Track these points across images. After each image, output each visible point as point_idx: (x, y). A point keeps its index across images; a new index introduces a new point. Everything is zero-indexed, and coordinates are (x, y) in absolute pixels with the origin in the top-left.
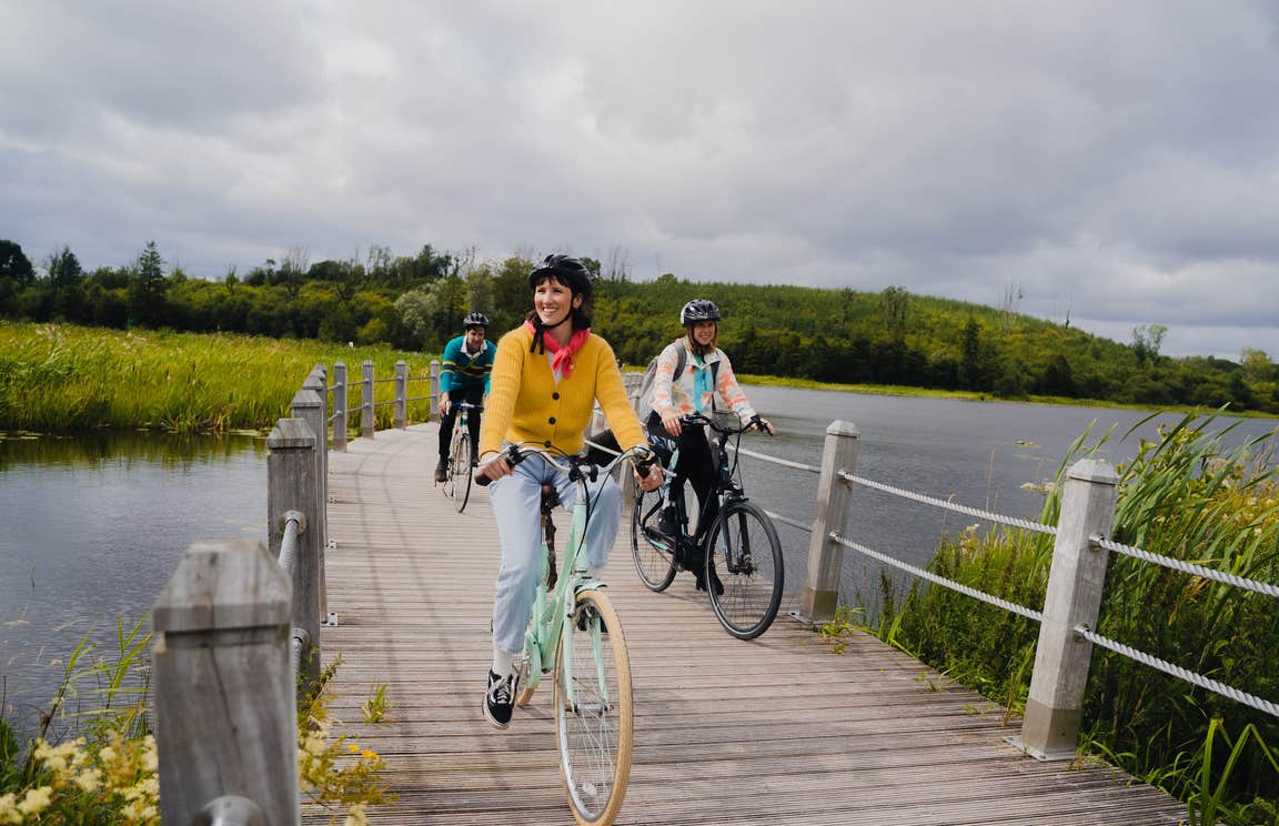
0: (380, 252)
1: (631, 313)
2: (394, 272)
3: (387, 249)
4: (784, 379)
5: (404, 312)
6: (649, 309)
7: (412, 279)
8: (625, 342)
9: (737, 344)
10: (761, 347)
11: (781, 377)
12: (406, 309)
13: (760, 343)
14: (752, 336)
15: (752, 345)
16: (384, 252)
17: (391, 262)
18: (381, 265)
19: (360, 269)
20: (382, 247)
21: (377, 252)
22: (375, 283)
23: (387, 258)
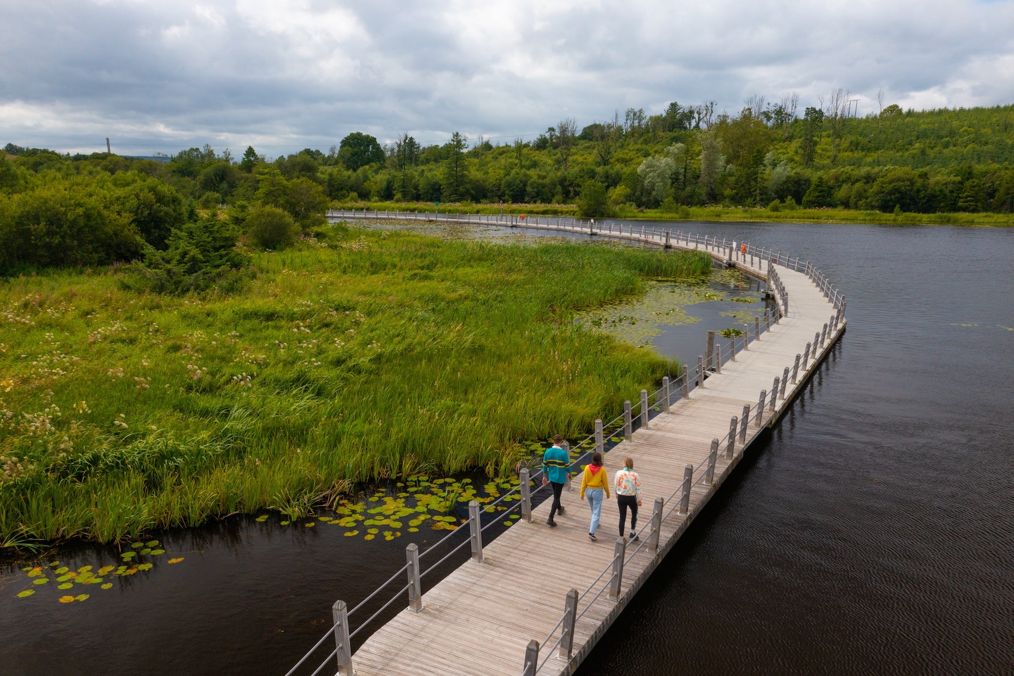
0: (635, 114)
1: (852, 151)
2: (647, 130)
3: (641, 111)
4: (1001, 215)
5: (645, 175)
6: (870, 145)
7: (662, 134)
8: (841, 186)
9: (954, 183)
10: (978, 185)
11: (999, 212)
12: (648, 173)
13: (976, 181)
14: (969, 175)
15: (968, 184)
16: (638, 114)
17: (644, 122)
18: (636, 123)
19: (620, 129)
20: (636, 110)
21: (632, 114)
22: (632, 140)
23: (640, 119)
